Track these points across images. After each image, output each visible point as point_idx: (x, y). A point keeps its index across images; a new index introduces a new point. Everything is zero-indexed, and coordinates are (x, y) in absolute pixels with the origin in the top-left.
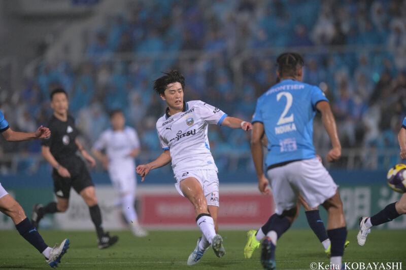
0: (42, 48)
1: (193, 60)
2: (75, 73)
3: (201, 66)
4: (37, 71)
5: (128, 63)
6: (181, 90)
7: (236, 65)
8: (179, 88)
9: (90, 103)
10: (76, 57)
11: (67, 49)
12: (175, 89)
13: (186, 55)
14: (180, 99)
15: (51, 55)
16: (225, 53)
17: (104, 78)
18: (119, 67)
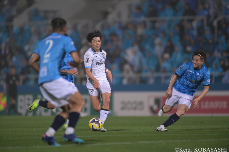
0: (106, 14)
1: (191, 21)
2: (124, 28)
3: (195, 24)
4: (103, 27)
5: (154, 22)
6: (100, 41)
7: (215, 23)
8: (99, 40)
9: (132, 45)
10: (125, 19)
11: (119, 15)
12: (97, 40)
13: (186, 18)
14: (99, 45)
15: (111, 18)
16: (208, 17)
17: (140, 31)
18: (149, 24)
